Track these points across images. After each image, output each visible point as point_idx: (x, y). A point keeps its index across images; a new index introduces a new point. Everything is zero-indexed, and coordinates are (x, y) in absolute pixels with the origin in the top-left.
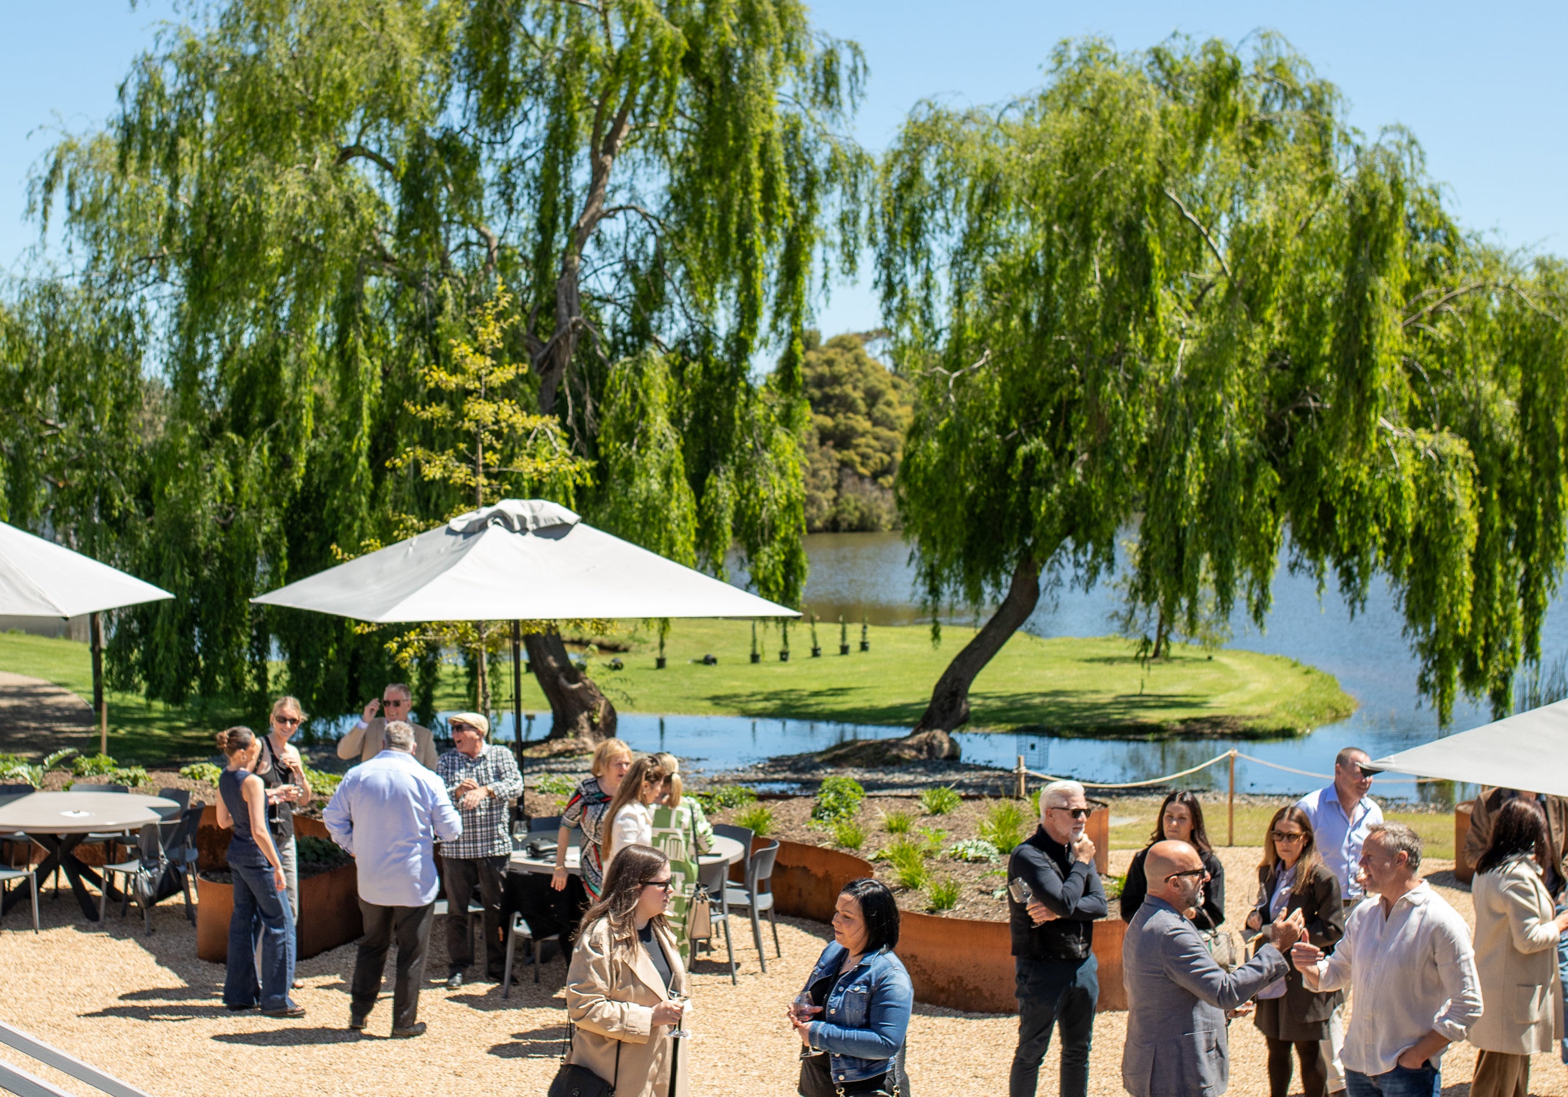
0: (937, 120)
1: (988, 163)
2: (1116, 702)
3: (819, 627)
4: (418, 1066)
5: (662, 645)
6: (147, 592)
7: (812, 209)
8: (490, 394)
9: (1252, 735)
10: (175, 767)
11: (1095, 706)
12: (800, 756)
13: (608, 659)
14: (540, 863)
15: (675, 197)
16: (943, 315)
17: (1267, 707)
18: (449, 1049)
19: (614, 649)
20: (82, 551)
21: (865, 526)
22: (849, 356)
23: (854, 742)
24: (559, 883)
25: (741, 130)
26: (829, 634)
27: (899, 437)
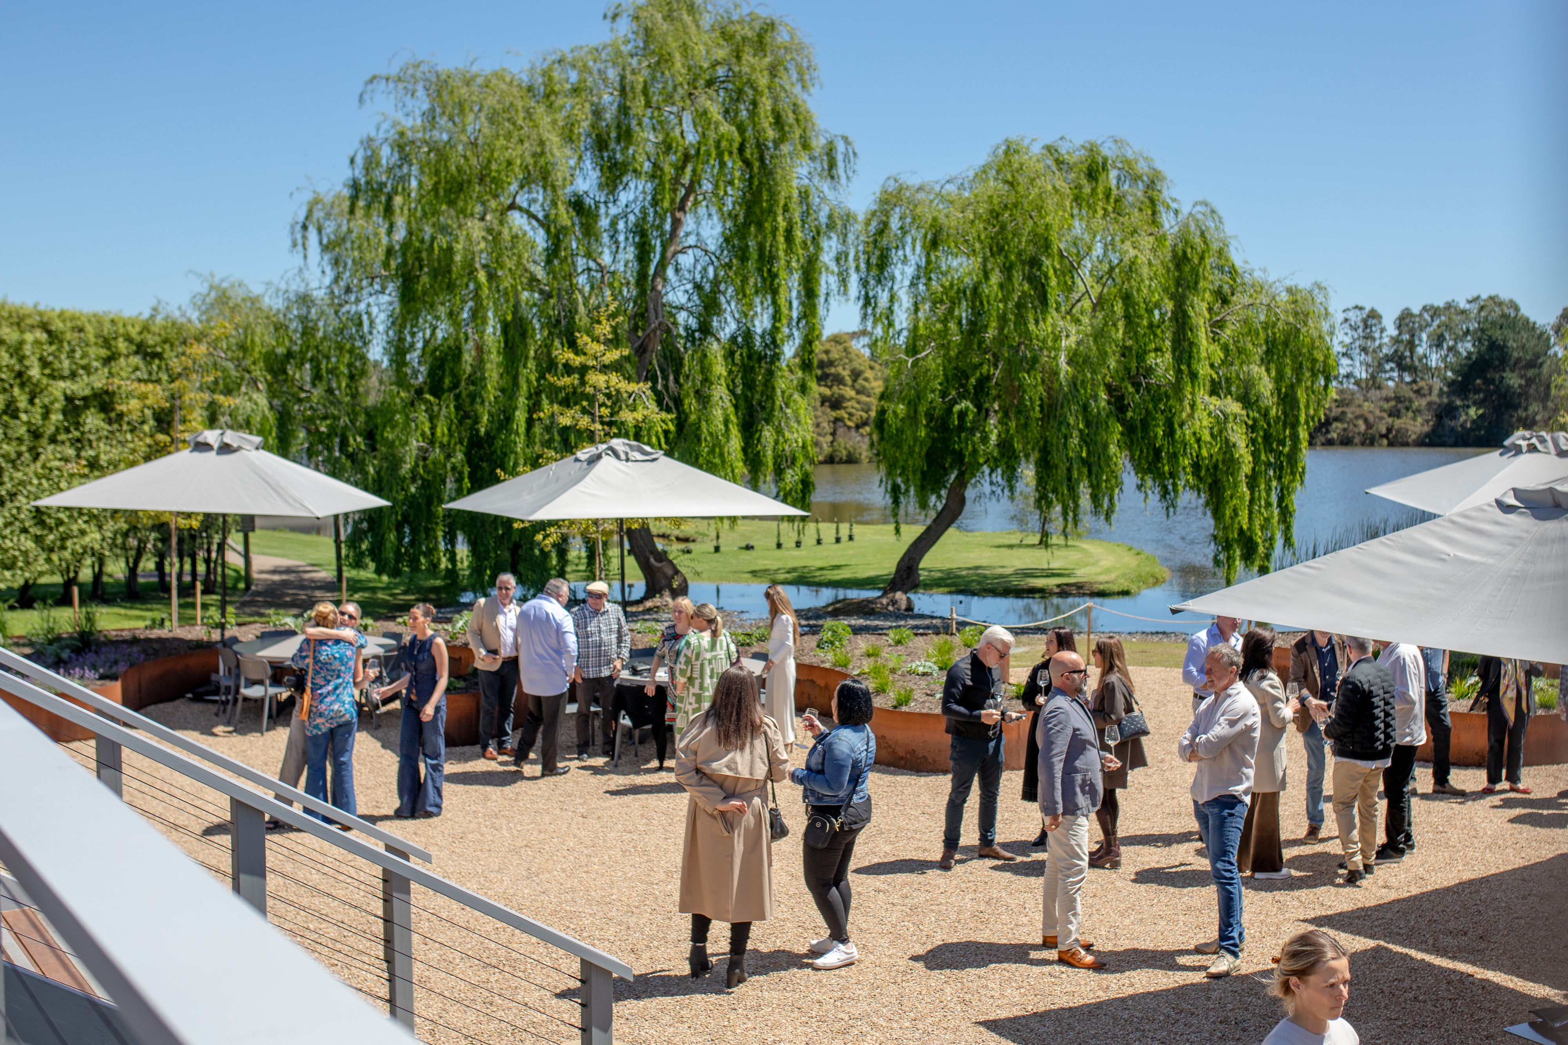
0: (900, 190)
1: (935, 219)
2: (1016, 573)
3: (822, 525)
4: (558, 812)
5: (718, 537)
6: (374, 501)
7: (818, 248)
8: (605, 369)
9: (1102, 594)
10: (393, 618)
11: (1002, 576)
12: (809, 610)
13: (682, 546)
14: (638, 678)
15: (727, 240)
16: (902, 319)
17: (1112, 576)
18: (578, 801)
19: (686, 540)
20: (327, 474)
21: (851, 460)
22: (840, 348)
23: (844, 600)
24: (650, 691)
25: (773, 195)
26: (828, 530)
27: (873, 401)
